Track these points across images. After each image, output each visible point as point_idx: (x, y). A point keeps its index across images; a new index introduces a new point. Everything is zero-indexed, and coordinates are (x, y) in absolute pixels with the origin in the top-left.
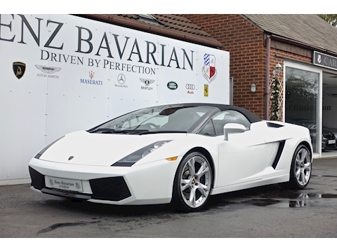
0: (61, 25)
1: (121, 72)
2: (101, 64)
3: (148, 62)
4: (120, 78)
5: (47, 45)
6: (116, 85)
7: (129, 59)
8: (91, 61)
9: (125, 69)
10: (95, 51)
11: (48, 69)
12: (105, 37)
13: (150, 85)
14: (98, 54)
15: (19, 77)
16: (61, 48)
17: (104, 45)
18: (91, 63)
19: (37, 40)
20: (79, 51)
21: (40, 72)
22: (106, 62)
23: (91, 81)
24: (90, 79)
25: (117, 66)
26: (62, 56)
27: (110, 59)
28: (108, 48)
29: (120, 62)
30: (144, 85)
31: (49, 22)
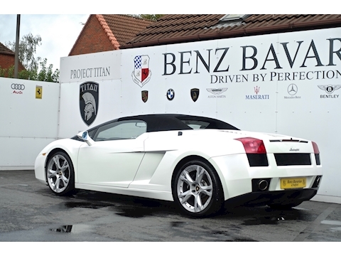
0: (227, 50)
1: (292, 82)
2: (268, 78)
3: (331, 63)
4: (290, 88)
5: (215, 71)
6: (286, 98)
7: (303, 66)
8: (256, 76)
9: (297, 78)
10: (260, 65)
11: (217, 90)
12: (272, 48)
13: (334, 92)
14: (263, 68)
15: (195, 100)
16: (227, 70)
17: (271, 56)
18: (255, 78)
19: (208, 68)
20: (244, 69)
21: (211, 94)
22: (274, 74)
23: (257, 96)
24: (255, 94)
25: (287, 76)
26: (228, 77)
27: (278, 71)
28: (276, 59)
29: (291, 71)
30: (325, 93)
31: (217, 50)
